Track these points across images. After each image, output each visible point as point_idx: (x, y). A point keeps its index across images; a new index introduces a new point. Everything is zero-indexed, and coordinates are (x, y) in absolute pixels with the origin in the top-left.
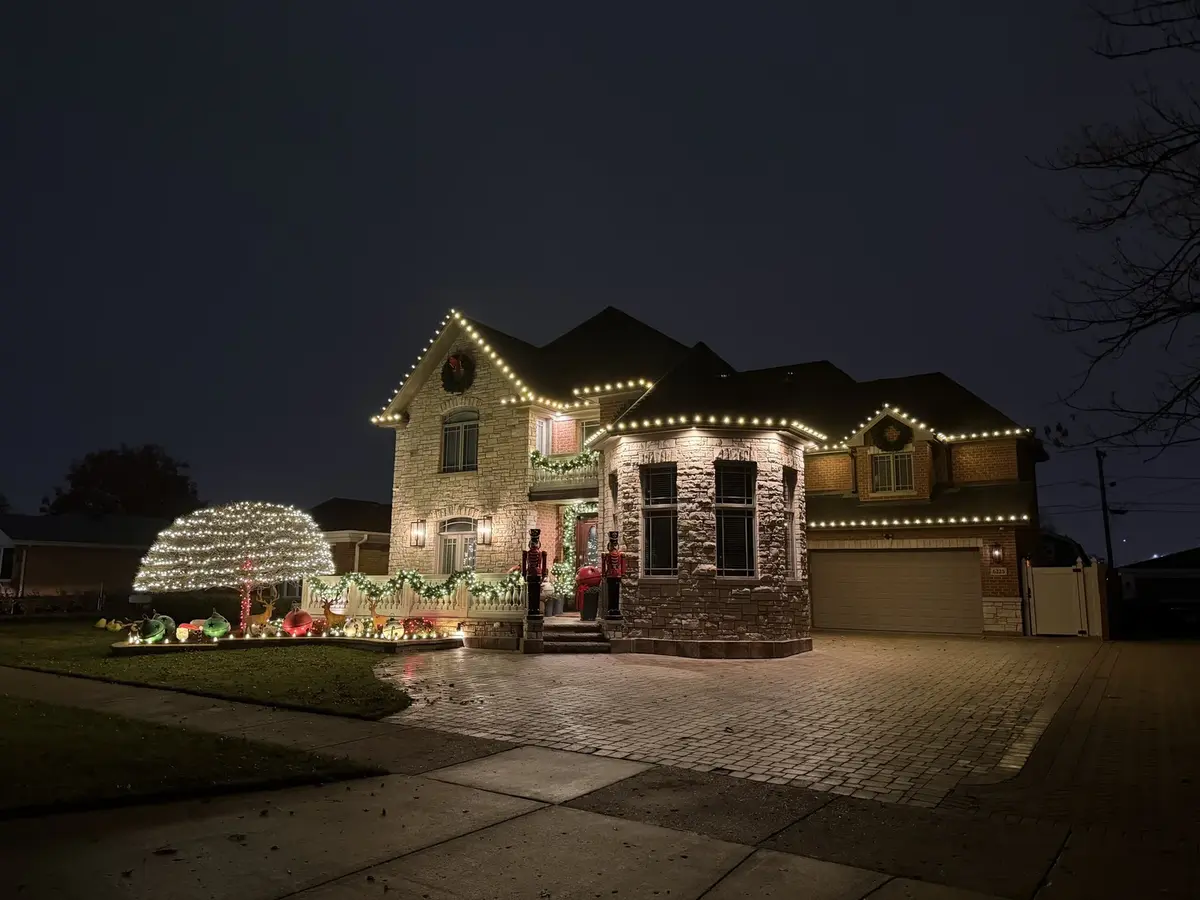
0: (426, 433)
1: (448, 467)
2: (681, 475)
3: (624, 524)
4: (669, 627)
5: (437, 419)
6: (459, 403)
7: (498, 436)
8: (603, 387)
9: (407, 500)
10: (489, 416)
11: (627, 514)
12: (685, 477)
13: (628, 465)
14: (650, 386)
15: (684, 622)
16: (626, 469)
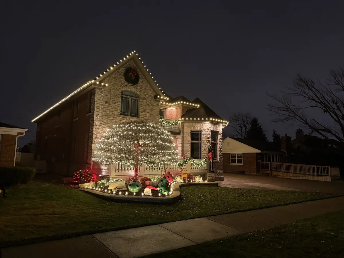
0: (114, 96)
1: (124, 113)
2: (219, 135)
3: (208, 146)
4: (217, 173)
5: (120, 92)
6: (131, 88)
7: (148, 107)
8: (186, 103)
9: (103, 123)
10: (145, 99)
11: (208, 143)
12: (220, 136)
13: (209, 130)
14: (198, 106)
15: (220, 172)
16: (208, 130)
